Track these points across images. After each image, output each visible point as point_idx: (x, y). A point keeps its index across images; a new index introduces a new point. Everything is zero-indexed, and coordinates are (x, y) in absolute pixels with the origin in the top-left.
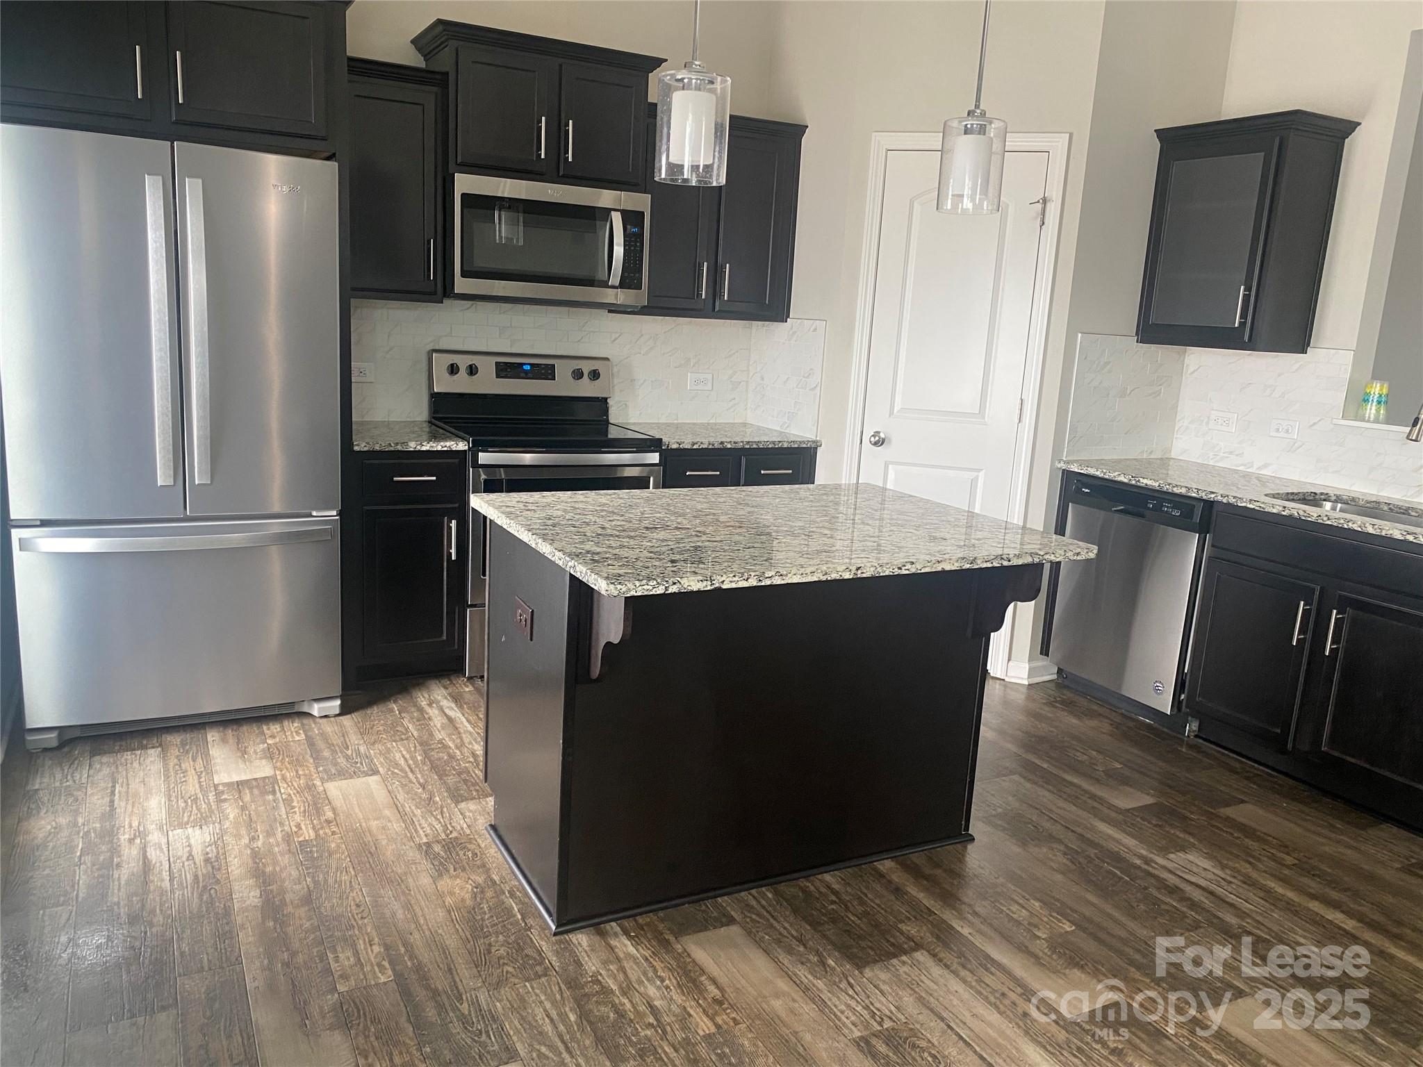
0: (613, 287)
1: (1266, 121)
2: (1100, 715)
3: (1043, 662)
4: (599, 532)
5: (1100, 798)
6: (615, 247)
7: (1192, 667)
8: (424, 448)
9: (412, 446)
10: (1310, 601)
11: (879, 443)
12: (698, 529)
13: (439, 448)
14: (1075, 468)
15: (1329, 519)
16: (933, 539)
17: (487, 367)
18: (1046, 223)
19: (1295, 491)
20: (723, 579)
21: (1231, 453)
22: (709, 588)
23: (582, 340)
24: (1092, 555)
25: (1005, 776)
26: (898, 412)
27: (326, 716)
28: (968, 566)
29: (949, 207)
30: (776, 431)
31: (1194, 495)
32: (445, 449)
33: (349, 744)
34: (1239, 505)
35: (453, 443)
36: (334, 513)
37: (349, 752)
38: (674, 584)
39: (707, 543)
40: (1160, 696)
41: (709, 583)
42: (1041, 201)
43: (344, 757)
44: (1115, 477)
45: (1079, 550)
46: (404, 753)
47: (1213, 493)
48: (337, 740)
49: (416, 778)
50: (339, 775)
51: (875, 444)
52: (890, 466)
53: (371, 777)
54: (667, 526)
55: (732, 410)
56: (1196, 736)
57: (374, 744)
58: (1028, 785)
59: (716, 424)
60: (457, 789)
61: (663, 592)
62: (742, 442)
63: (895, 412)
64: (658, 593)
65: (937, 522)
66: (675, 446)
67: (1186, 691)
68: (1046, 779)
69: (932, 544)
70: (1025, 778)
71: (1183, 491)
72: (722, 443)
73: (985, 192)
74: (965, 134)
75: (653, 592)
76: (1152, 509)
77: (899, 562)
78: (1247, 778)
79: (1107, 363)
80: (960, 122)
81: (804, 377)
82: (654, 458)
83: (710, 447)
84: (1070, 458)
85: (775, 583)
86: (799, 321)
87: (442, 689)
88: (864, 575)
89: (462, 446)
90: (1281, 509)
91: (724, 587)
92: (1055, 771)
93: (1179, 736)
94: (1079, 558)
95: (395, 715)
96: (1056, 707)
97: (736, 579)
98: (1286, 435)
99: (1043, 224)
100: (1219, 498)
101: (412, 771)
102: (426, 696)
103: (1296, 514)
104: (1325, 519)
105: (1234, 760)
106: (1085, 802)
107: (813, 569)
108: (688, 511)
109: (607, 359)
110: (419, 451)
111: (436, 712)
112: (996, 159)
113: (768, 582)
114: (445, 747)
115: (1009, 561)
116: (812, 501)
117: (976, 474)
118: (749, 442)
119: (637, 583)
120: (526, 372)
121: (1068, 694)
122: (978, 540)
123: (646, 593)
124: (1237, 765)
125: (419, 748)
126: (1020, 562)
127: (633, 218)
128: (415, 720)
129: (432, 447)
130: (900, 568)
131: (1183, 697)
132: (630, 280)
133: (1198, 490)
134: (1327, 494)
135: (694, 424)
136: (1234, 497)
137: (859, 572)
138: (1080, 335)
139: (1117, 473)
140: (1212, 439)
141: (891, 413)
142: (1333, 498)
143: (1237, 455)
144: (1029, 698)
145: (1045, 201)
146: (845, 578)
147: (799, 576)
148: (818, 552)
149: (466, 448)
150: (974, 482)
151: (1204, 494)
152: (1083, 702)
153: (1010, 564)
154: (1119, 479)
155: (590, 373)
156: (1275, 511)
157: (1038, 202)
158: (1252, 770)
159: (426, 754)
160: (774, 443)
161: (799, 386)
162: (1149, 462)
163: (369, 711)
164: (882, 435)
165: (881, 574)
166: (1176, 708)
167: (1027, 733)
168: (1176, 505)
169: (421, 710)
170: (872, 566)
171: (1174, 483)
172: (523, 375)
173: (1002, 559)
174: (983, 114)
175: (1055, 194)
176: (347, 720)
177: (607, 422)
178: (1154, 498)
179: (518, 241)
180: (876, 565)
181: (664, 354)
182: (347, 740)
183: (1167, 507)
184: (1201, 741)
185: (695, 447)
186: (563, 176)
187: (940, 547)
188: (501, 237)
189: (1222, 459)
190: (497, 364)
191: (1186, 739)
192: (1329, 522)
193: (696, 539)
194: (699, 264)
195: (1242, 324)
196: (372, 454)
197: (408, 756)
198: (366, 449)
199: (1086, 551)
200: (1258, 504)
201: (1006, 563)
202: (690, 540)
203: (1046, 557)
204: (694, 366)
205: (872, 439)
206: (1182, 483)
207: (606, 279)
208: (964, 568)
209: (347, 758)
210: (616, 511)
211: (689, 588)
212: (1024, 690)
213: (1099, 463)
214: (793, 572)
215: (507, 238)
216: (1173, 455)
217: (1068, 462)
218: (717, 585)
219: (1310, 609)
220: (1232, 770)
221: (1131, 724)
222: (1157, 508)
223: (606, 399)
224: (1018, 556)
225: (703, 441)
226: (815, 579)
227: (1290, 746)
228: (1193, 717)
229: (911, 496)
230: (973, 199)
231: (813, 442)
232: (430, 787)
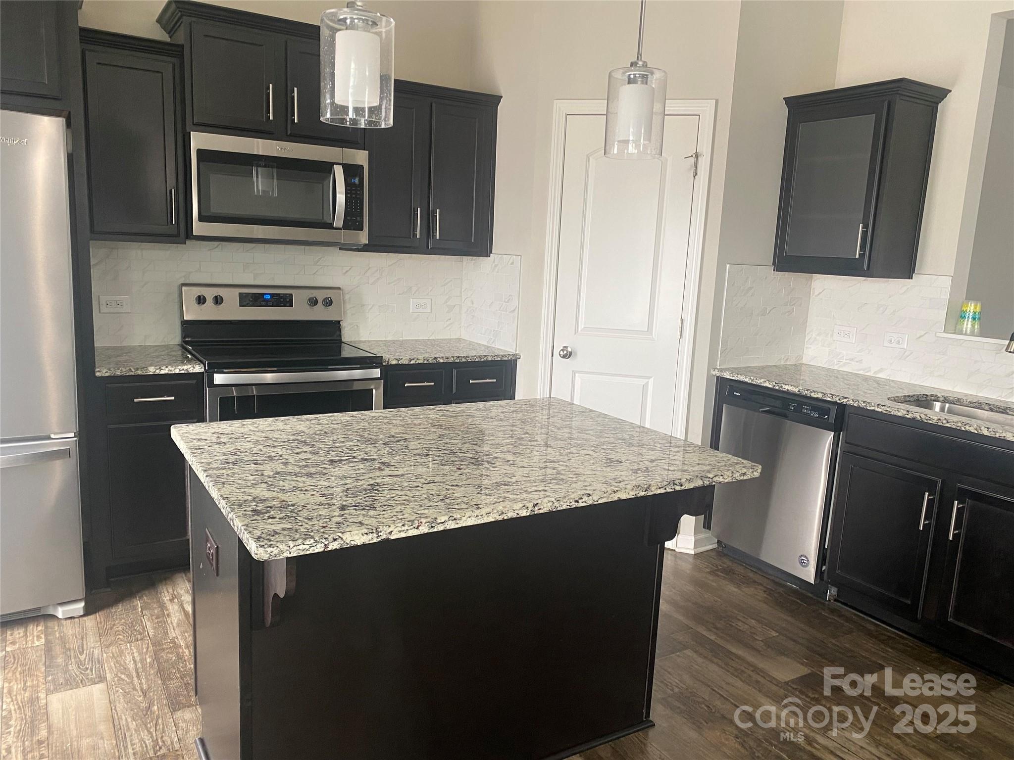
0: (336, 229)
1: (874, 88)
2: (755, 582)
3: (705, 534)
4: (279, 470)
5: (762, 671)
6: (338, 195)
7: (832, 544)
8: (163, 372)
9: (152, 370)
10: (933, 493)
11: (567, 355)
12: (384, 460)
13: (177, 371)
14: (727, 375)
15: (948, 422)
16: (610, 462)
17: (231, 297)
18: (698, 173)
19: (911, 394)
20: (390, 529)
21: (852, 360)
22: (375, 540)
23: (317, 273)
24: (756, 474)
25: (679, 651)
26: (581, 331)
27: (71, 618)
28: (642, 494)
29: (616, 152)
30: (484, 345)
31: (829, 399)
32: (183, 372)
33: (85, 647)
34: (868, 408)
35: (190, 366)
36: (72, 435)
37: (82, 657)
38: (335, 540)
39: (387, 479)
40: (806, 569)
41: (375, 535)
42: (694, 156)
43: (76, 662)
44: (761, 383)
45: (744, 470)
46: (136, 655)
47: (846, 398)
48: (74, 644)
49: (141, 684)
50: (66, 684)
51: (564, 357)
52: (577, 375)
53: (97, 686)
54: (354, 458)
55: (448, 328)
56: (835, 600)
57: (108, 647)
58: (700, 660)
59: (434, 340)
60: (178, 695)
61: (321, 550)
62: (453, 357)
63: (579, 330)
64: (316, 551)
65: (612, 440)
66: (394, 362)
67: (827, 563)
68: (716, 652)
69: (608, 469)
70: (696, 652)
71: (820, 396)
72: (435, 358)
73: (648, 138)
74: (628, 84)
75: (311, 551)
76: (794, 411)
77: (575, 496)
78: (883, 642)
79: (750, 288)
80: (624, 73)
81: (505, 301)
82: (376, 373)
83: (426, 362)
84: (722, 367)
85: (448, 527)
86: (500, 256)
87: (187, 582)
88: (541, 511)
89: (198, 369)
90: (905, 412)
91: (392, 537)
92: (719, 641)
93: (820, 600)
94: (745, 478)
95: (137, 613)
96: (718, 576)
97: (406, 527)
98: (897, 346)
99: (696, 174)
100: (851, 403)
101: (138, 676)
102: (171, 590)
103: (919, 418)
104: (945, 422)
105: (871, 624)
106: (750, 676)
107: (489, 510)
108: (381, 436)
109: (339, 288)
110: (158, 374)
111: (176, 607)
112: (657, 120)
113: (441, 528)
114: (177, 646)
115: (681, 486)
116: (501, 420)
117: (647, 380)
118: (458, 357)
119: (291, 544)
120: (267, 301)
121: (727, 563)
122: (652, 461)
123: (302, 553)
124: (872, 628)
125: (151, 648)
126: (691, 486)
127: (351, 171)
128: (154, 618)
129: (171, 370)
130: (577, 501)
131: (824, 568)
132: (352, 221)
133: (833, 395)
134: (936, 396)
135: (416, 341)
136: (864, 402)
137: (536, 508)
138: (728, 265)
139: (763, 380)
140: (836, 348)
141: (576, 331)
142: (942, 399)
143: (857, 362)
144: (696, 568)
145: (697, 156)
146: (522, 515)
147: (474, 519)
148: (498, 484)
149: (203, 370)
150: (645, 387)
151: (837, 399)
152: (740, 569)
153: (683, 488)
154: (765, 385)
155: (324, 300)
156: (899, 414)
157: (692, 156)
158: (886, 633)
159: (156, 657)
160: (480, 357)
161: (502, 309)
162: (785, 367)
163: (113, 610)
164: (569, 349)
165: (559, 509)
166: (818, 577)
167: (695, 604)
168: (814, 409)
169: (162, 606)
170: (549, 502)
171: (812, 389)
172: (263, 303)
173: (675, 484)
174: (645, 65)
175: (705, 150)
176: (90, 622)
177: (341, 342)
178: (794, 401)
179: (273, 192)
180: (553, 499)
181: (389, 283)
182: (85, 643)
183: (806, 409)
184: (839, 604)
185: (412, 363)
186: (290, 135)
187: (616, 473)
188: (258, 190)
189: (845, 364)
190: (240, 294)
191: (827, 603)
192: (948, 425)
193: (378, 473)
194: (414, 209)
195: (862, 256)
196: (113, 379)
197: (138, 659)
198: (107, 375)
199: (751, 471)
200: (885, 408)
201: (678, 488)
202: (370, 475)
203: (715, 479)
204: (415, 293)
205: (562, 353)
206: (818, 389)
207: (332, 221)
208: (639, 495)
209: (79, 664)
210: (308, 440)
211: (353, 543)
212: (691, 560)
213: (747, 370)
214: (468, 514)
215: (263, 191)
216: (804, 361)
217: (721, 370)
218: (384, 537)
219: (933, 499)
220: (869, 634)
221: (781, 590)
222: (798, 410)
223: (339, 322)
224: (690, 481)
225: (420, 357)
226: (491, 519)
227: (919, 616)
228: (831, 585)
229: (592, 411)
230: (637, 146)
231: (514, 355)
232: (151, 694)
